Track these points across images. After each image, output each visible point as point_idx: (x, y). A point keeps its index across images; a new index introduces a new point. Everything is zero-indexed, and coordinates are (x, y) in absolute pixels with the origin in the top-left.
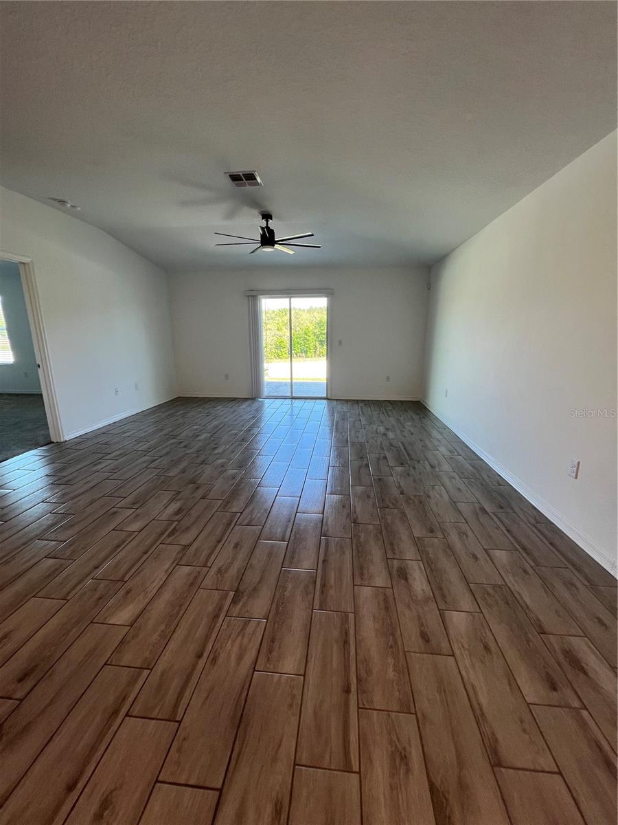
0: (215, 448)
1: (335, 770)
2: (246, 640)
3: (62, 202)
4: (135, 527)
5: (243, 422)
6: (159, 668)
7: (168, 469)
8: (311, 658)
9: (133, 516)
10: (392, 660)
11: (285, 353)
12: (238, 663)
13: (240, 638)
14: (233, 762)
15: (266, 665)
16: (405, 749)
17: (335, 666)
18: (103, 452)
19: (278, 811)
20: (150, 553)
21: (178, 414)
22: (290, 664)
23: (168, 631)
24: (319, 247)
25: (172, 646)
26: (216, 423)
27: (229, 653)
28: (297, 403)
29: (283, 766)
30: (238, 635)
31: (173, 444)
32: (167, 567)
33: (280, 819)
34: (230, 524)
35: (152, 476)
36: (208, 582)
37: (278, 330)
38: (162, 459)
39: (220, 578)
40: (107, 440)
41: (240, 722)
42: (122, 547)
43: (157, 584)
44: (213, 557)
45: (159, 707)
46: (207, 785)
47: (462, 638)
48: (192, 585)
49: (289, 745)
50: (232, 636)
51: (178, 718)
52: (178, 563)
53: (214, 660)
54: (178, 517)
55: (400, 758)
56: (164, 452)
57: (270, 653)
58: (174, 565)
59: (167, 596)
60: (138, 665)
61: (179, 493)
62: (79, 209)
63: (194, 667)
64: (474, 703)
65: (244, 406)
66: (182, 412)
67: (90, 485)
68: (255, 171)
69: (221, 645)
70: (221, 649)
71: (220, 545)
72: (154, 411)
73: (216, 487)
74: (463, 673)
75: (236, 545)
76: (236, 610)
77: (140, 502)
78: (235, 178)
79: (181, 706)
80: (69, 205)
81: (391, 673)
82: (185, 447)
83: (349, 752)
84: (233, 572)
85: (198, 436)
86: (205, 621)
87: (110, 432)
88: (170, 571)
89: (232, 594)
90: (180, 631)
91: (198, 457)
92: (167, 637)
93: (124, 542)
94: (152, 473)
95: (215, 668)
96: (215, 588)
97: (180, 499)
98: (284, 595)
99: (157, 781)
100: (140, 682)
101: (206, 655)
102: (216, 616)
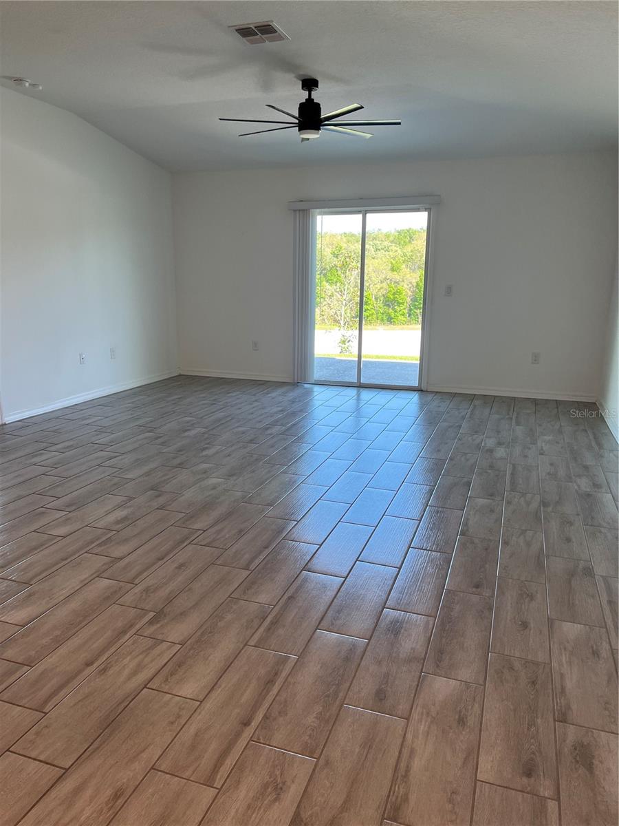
0: (205, 449)
1: (193, 781)
2: (147, 660)
3: (19, 80)
4: (62, 531)
5: (262, 417)
6: (40, 667)
7: (127, 470)
8: (219, 688)
9: (63, 518)
10: (321, 708)
11: (402, 315)
12: (129, 678)
13: (141, 657)
14: (87, 753)
15: (161, 684)
16: (284, 783)
17: (243, 700)
18: (50, 441)
19: (117, 795)
20: (69, 560)
21: (170, 399)
22: (190, 689)
23: (63, 636)
24: (399, 124)
25: (62, 651)
26: (220, 415)
27: (124, 667)
28: (366, 395)
29: (138, 767)
30: (141, 654)
31: (146, 438)
32: (84, 576)
33: (116, 802)
34: (183, 542)
35: (102, 476)
36: (129, 598)
37: (393, 270)
38: (123, 457)
39: (144, 597)
40: (58, 427)
41: (110, 724)
42: (38, 551)
43: (66, 592)
44: (145, 574)
45: (30, 697)
46: (55, 763)
47: (434, 705)
48: (107, 598)
49: (154, 753)
50: (134, 653)
51: (46, 710)
52: (99, 575)
53: (104, 671)
54: (118, 526)
55: (276, 788)
56: (130, 447)
57: (171, 675)
58: (94, 576)
59: (75, 604)
60: (19, 661)
61: (131, 499)
62: (41, 88)
63: (80, 672)
64: (403, 765)
65: (273, 395)
66: (176, 397)
67: (21, 479)
68: (272, 21)
69: (118, 659)
70: (115, 662)
71: (160, 563)
72: (135, 394)
73: (183, 497)
74: (409, 736)
75: (180, 566)
76: (150, 630)
77: (76, 505)
78: (245, 32)
79: (53, 700)
80: (27, 84)
81: (311, 720)
82: (163, 444)
83: (218, 772)
84: (164, 593)
85: (186, 431)
86: (109, 633)
87: (66, 417)
88: (86, 582)
89: (152, 614)
90: (75, 639)
91: (174, 458)
92: (58, 642)
93: (42, 545)
94: (104, 472)
95: (102, 677)
96: (134, 606)
97: (130, 507)
98: (217, 625)
99: (8, 750)
100: (18, 675)
101: (95, 665)
102: (124, 632)
